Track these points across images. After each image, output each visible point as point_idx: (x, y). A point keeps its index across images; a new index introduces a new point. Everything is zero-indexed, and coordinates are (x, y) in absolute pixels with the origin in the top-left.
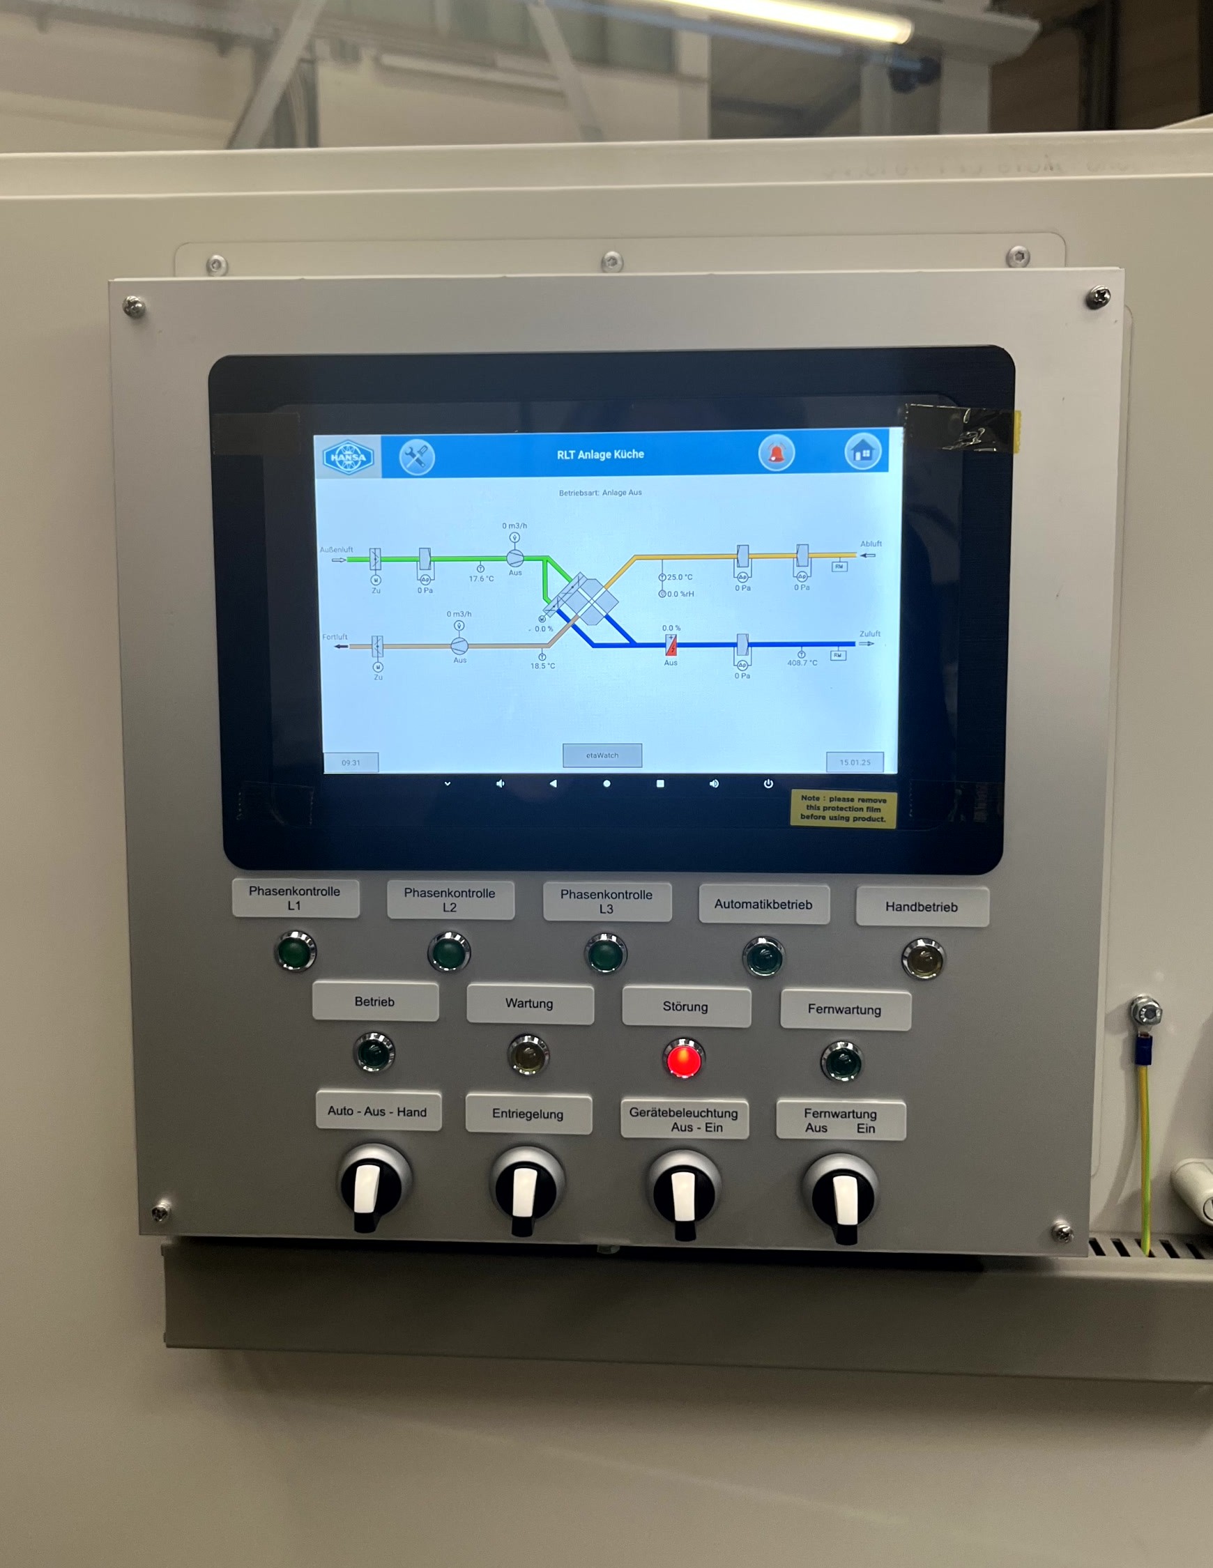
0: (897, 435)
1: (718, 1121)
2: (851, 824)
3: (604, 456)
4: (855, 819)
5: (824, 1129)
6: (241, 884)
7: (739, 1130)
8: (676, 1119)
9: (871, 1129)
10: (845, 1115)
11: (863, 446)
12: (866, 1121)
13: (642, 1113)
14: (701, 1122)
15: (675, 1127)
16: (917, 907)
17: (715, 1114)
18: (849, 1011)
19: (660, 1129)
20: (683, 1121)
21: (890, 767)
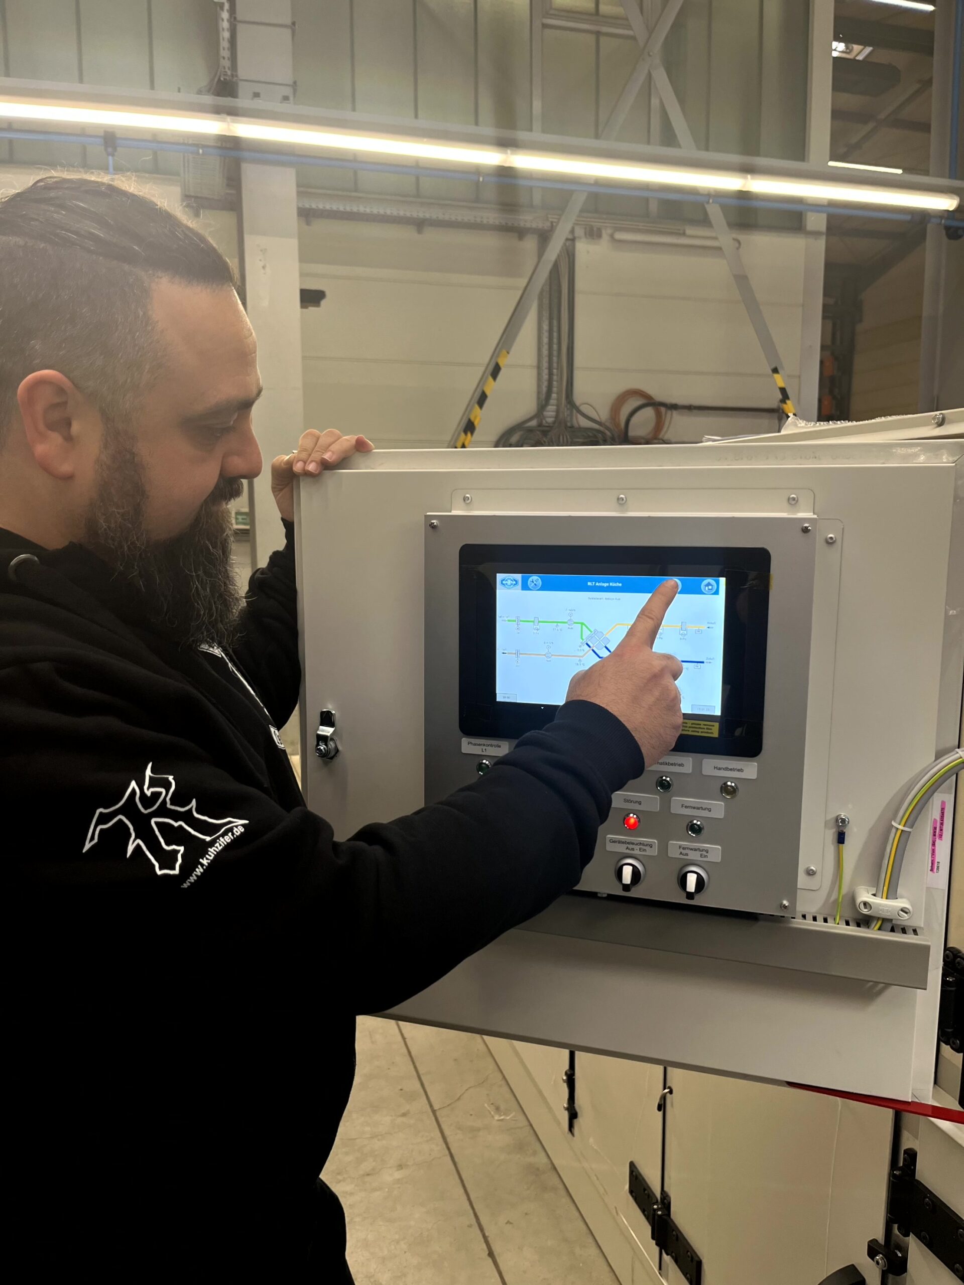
0: (723, 581)
1: (644, 848)
2: (700, 734)
3: (606, 585)
4: (702, 732)
5: (687, 855)
6: (465, 741)
7: (654, 852)
8: (628, 845)
9: (706, 856)
10: (696, 850)
11: (709, 584)
12: (704, 853)
13: (614, 842)
14: (638, 847)
15: (627, 848)
16: (726, 769)
17: (643, 845)
18: (698, 808)
19: (622, 849)
20: (631, 846)
21: (718, 712)
